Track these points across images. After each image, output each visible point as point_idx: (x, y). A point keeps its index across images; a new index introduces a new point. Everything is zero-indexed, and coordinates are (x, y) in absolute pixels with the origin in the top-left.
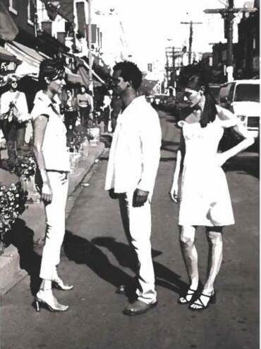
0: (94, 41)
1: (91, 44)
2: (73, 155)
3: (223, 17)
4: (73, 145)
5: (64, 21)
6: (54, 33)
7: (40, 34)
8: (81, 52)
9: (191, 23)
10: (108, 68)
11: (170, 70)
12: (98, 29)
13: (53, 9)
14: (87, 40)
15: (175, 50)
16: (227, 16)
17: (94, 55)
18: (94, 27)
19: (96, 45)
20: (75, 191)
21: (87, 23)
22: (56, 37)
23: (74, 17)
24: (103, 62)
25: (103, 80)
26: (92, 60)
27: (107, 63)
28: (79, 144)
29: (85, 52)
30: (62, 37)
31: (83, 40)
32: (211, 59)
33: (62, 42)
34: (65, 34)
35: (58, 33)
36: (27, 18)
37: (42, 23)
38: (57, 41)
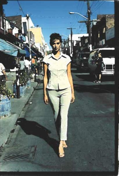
0: (31, 38)
1: (29, 39)
2: (23, 88)
3: (86, 24)
4: (23, 83)
5: (17, 29)
6: (14, 34)
7: (7, 34)
8: (26, 41)
9: (71, 29)
10: (37, 49)
11: (63, 49)
12: (32, 33)
13: (13, 24)
14: (28, 37)
15: (65, 40)
16: (88, 24)
17: (31, 43)
18: (31, 32)
19: (32, 40)
20: (25, 107)
21: (28, 31)
22: (14, 35)
23: (22, 28)
24: (35, 46)
25: (36, 53)
26: (30, 45)
27: (37, 46)
28: (26, 82)
29: (27, 42)
30: (17, 35)
31: (26, 37)
32: (80, 43)
33: (17, 37)
34: (18, 34)
35: (15, 34)
36: (1, 27)
37: (8, 29)
38: (15, 37)
